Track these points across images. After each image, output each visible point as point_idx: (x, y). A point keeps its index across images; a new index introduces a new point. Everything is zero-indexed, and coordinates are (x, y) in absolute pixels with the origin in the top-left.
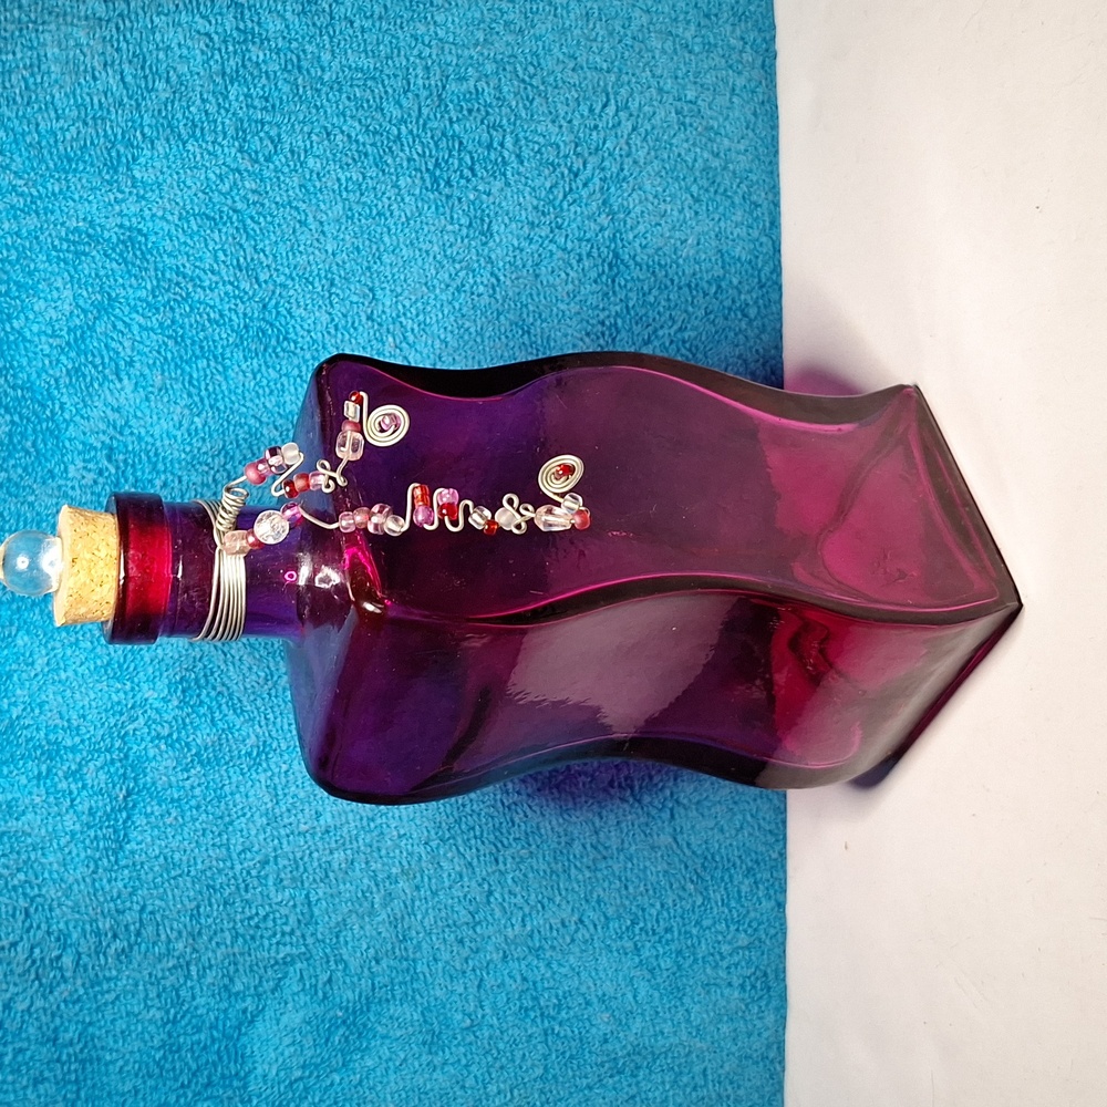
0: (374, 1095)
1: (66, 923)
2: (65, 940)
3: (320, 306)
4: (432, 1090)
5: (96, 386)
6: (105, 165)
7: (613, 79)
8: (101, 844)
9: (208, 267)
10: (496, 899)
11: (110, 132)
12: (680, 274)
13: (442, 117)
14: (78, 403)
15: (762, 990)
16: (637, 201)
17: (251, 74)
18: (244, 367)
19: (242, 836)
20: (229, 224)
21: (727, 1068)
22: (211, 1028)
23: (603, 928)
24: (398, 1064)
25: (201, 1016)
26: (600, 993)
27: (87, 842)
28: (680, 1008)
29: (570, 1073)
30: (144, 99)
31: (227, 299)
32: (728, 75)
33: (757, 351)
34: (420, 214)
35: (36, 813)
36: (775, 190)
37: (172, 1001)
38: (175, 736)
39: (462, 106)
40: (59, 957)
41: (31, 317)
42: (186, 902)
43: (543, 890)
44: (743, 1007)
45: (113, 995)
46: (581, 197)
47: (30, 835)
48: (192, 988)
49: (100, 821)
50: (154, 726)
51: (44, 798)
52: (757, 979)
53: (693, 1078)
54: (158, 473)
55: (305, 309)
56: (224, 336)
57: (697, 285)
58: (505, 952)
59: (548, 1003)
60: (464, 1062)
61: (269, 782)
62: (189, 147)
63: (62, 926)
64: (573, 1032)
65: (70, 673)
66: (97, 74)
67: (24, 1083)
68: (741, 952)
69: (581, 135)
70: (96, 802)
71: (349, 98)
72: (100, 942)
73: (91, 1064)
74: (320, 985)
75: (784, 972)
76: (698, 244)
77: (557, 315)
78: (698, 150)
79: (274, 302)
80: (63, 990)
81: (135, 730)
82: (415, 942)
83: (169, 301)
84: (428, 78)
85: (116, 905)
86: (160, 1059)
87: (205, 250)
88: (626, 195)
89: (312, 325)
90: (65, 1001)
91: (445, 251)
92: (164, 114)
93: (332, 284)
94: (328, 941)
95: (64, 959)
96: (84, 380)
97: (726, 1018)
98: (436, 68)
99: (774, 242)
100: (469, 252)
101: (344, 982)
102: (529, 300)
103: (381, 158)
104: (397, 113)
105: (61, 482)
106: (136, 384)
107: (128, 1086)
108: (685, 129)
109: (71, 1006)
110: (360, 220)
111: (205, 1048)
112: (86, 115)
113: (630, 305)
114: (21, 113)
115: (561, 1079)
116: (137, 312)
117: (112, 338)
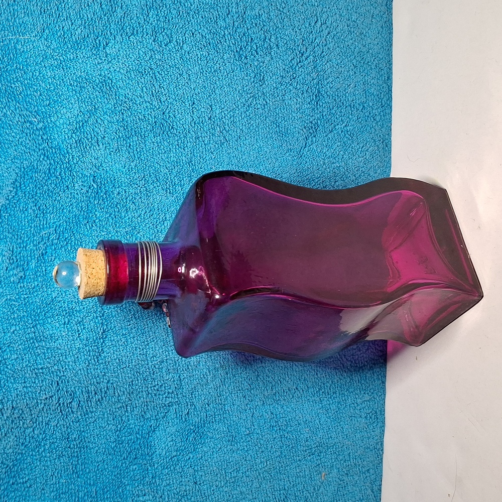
0: (208, 463)
1: (74, 388)
2: (74, 395)
3: (188, 113)
4: (232, 461)
5: (88, 148)
6: (94, 46)
7: (320, 10)
8: (91, 353)
9: (139, 94)
10: (261, 379)
11: (96, 31)
12: (347, 100)
13: (243, 26)
14: (80, 156)
15: (374, 419)
16: (329, 67)
17: (159, 5)
18: (153, 140)
19: (152, 350)
20: (148, 75)
21: (359, 453)
22: (136, 433)
23: (306, 392)
24: (217, 450)
25: (132, 428)
26: (305, 420)
27: (85, 353)
28: (339, 427)
29: (292, 455)
30: (111, 16)
31: (147, 110)
32: (371, 9)
33: (380, 135)
34: (233, 72)
35: (63, 340)
36: (390, 63)
37: (119, 422)
39: (252, 22)
40: (70, 403)
42: (127, 379)
43: (281, 375)
44: (366, 427)
45: (94, 419)
46: (304, 64)
47: (60, 349)
48: (128, 416)
49: (91, 344)
51: (66, 333)
52: (373, 414)
53: (344, 457)
54: (115, 188)
55: (181, 115)
56: (145, 126)
57: (354, 106)
58: (263, 402)
59: (282, 424)
60: (246, 449)
61: (164, 326)
62: (131, 39)
63: (73, 389)
64: (293, 437)
66: (90, 4)
67: (55, 457)
68: (365, 402)
69: (305, 36)
70: (89, 335)
71: (202, 17)
72: (89, 396)
73: (84, 449)
74: (183, 415)
75: (384, 411)
76: (355, 87)
77: (292, 119)
78: (356, 43)
79: (167, 111)
80: (72, 417)
82: (225, 397)
83: (121, 110)
84: (238, 8)
85: (96, 380)
86: (114, 448)
87: (138, 87)
88: (324, 63)
89: (184, 122)
90: (72, 422)
91: (243, 89)
92: (120, 23)
93: (194, 103)
94: (188, 396)
95: (73, 403)
96: (83, 145)
97: (359, 431)
98: (241, 4)
99: (389, 86)
100: (254, 89)
101: (194, 414)
102: (280, 112)
103: (216, 45)
104: (223, 24)
105: (73, 191)
106: (106, 147)
107: (100, 459)
108: (351, 34)
109: (75, 424)
110: (206, 74)
111: (134, 442)
112: (85, 23)
113: (324, 114)
114: (55, 21)
115: (288, 457)
116: (107, 114)
117: (96, 127)
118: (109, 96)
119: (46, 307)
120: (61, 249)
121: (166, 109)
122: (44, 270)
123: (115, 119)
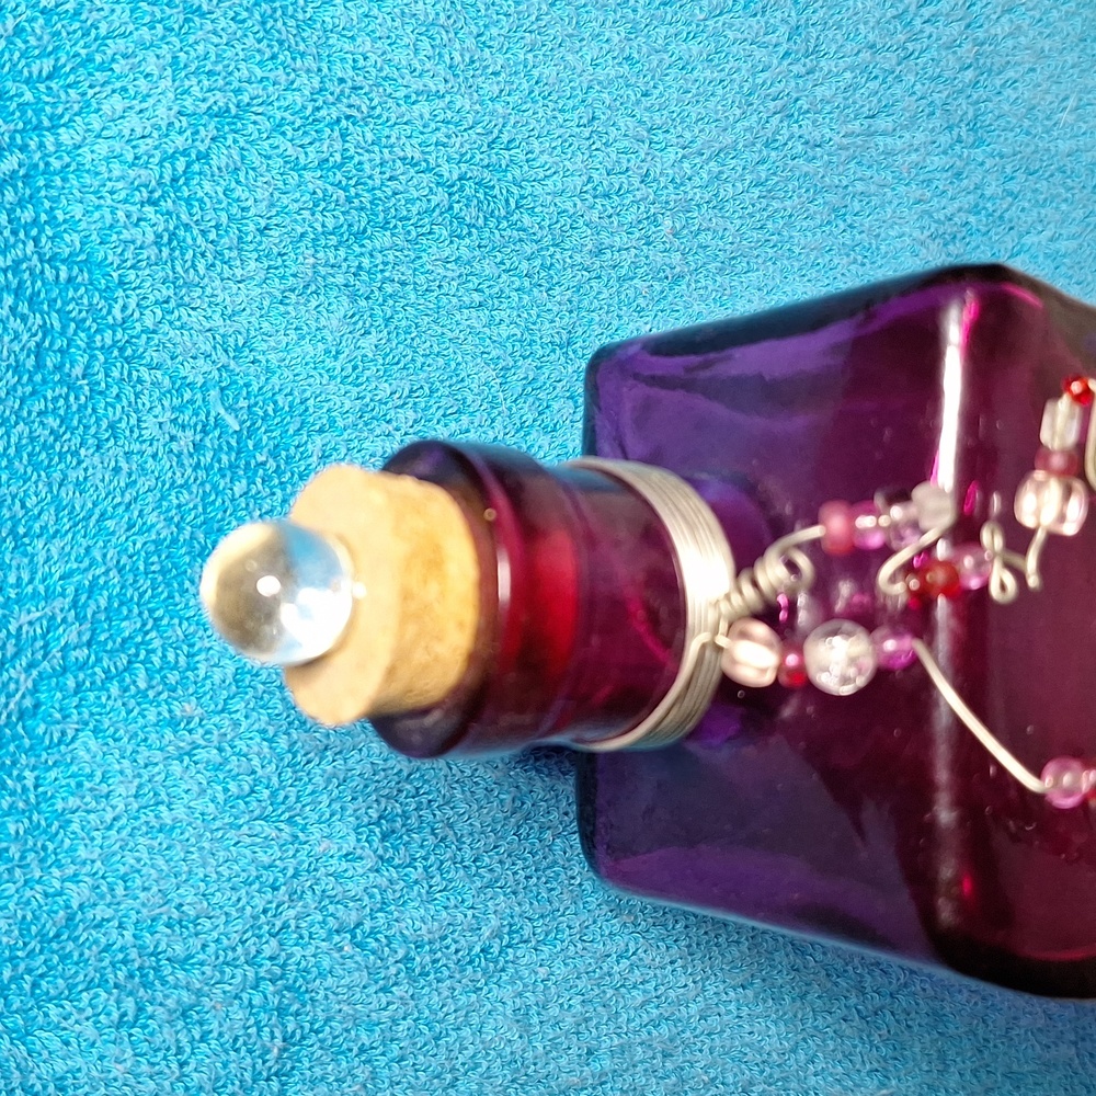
5: (201, 268)
14: (168, 300)
16: (1007, 30)
38: (367, 925)
41: (97, 126)
50: (331, 908)
51: (129, 1064)
55: (551, 156)
61: (518, 1002)
65: (180, 812)
70: (225, 1065)
81: (297, 918)
83: (339, 119)
105: (136, 447)
116: (283, 134)
117: (238, 182)
118: (294, 59)
119: (41, 952)
120: (103, 688)
121: (500, 132)
122: (29, 783)
123: (312, 156)
